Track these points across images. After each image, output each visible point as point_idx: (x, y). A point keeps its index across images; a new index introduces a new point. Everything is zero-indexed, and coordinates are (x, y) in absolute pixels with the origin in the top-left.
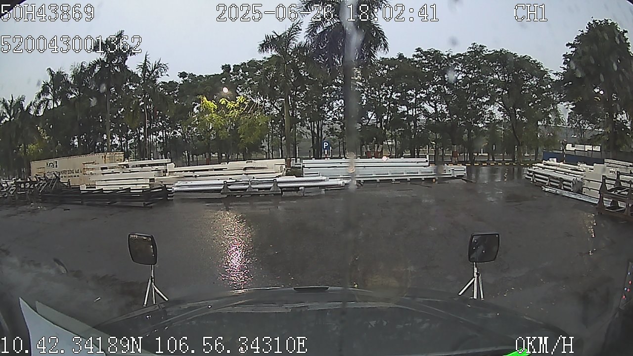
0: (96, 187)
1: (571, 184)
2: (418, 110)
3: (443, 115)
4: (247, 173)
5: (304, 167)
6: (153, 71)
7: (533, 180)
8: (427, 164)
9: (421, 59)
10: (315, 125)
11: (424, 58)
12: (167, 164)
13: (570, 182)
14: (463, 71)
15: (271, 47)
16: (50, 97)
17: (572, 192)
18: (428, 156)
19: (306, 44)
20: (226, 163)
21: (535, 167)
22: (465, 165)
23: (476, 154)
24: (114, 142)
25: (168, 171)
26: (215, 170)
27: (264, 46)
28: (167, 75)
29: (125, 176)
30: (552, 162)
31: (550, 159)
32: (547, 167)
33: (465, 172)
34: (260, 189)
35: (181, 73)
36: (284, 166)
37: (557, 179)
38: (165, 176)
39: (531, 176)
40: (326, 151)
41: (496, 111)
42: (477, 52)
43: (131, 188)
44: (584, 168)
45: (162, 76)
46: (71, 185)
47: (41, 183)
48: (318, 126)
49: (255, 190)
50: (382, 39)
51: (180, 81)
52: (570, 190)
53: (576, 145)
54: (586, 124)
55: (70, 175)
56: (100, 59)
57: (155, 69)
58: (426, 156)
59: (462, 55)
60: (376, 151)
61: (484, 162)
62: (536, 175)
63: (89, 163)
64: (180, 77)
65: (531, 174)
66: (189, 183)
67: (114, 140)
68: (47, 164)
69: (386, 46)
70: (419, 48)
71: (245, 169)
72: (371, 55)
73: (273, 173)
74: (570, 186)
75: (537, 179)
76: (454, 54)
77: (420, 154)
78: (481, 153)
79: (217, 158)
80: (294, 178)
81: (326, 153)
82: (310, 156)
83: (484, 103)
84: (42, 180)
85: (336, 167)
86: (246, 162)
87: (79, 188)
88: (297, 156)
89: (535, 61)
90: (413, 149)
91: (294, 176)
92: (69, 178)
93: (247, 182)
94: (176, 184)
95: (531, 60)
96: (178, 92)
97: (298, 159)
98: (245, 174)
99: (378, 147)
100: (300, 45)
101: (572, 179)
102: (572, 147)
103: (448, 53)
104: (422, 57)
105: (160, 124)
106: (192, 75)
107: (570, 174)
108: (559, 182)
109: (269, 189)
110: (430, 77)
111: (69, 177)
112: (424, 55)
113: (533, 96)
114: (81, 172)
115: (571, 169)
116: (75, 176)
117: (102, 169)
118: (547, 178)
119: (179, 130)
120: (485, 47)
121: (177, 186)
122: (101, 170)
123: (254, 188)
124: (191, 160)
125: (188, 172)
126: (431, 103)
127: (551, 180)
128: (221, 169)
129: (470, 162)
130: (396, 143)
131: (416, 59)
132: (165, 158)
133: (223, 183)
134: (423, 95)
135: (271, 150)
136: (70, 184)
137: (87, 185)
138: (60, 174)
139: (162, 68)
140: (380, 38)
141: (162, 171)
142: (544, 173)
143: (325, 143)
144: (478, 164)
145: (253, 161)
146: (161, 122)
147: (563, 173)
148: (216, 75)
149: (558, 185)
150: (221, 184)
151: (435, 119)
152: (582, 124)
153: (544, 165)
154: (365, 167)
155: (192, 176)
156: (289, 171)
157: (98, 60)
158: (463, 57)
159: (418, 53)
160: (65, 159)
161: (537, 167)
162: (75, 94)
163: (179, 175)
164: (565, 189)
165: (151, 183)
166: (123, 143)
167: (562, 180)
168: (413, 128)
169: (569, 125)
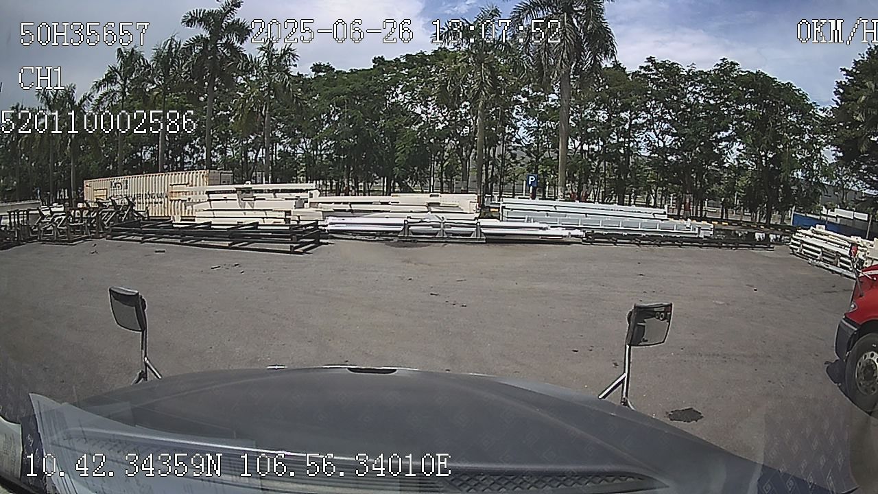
0: (197, 219)
4: (431, 210)
5: (504, 207)
7: (800, 251)
8: (665, 217)
12: (309, 192)
25: (309, 201)
29: (246, 205)
30: (821, 230)
31: (817, 226)
32: (815, 235)
35: (315, 66)
36: (477, 204)
37: (831, 252)
43: (259, 223)
44: (864, 243)
46: (150, 215)
59: (706, 73)
63: (181, 184)
64: (313, 71)
66: (348, 220)
71: (430, 205)
76: (697, 70)
86: (429, 195)
87: (169, 220)
93: (437, 224)
94: (329, 221)
95: (794, 89)
103: (689, 68)
106: (329, 69)
108: (834, 256)
109: (469, 235)
111: (147, 203)
114: (166, 197)
117: (207, 193)
118: (820, 250)
121: (331, 224)
123: (447, 233)
125: (341, 205)
136: (148, 213)
137: (181, 216)
142: (812, 242)
143: (530, 177)
145: (440, 194)
147: (836, 245)
149: (832, 260)
151: (662, 157)
153: (812, 232)
159: (648, 64)
165: (287, 217)
167: (837, 254)
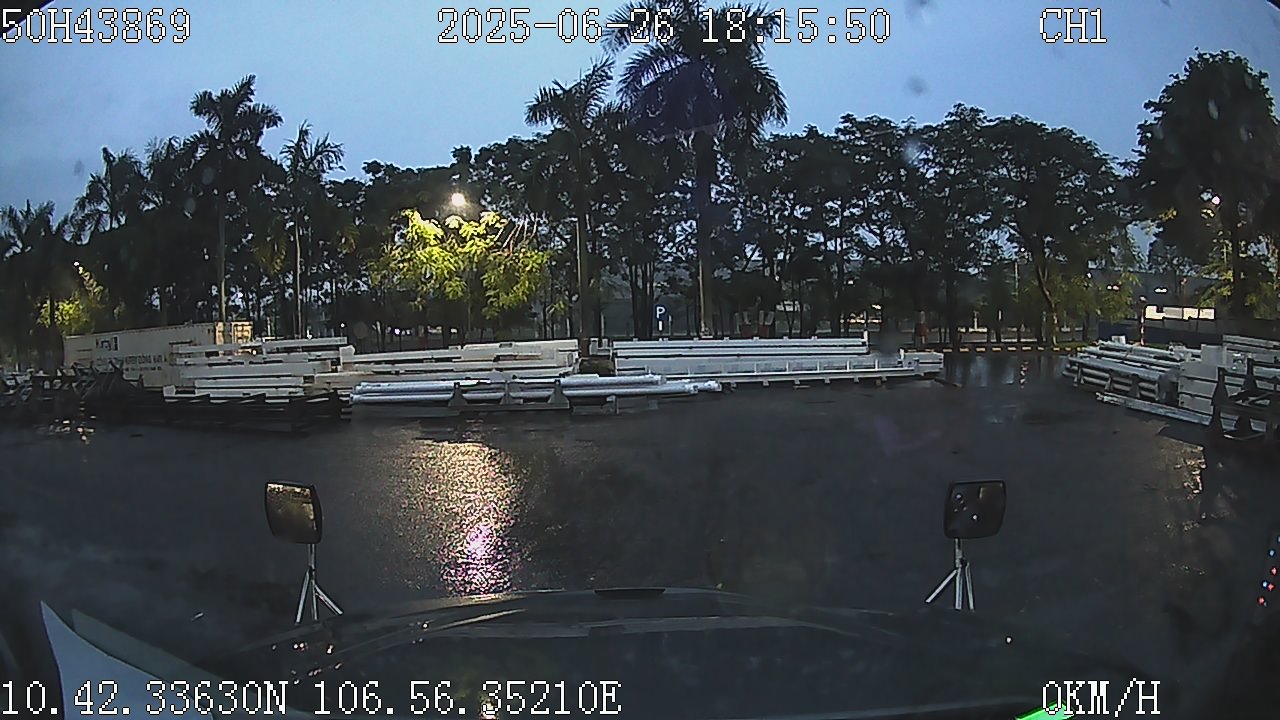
0: (196, 391)
1: (1155, 387)
2: (846, 241)
3: (897, 250)
4: (500, 367)
5: (615, 355)
6: (312, 159)
7: (1079, 380)
8: (864, 350)
9: (853, 137)
10: (640, 271)
11: (858, 135)
12: (341, 348)
13: (1154, 383)
14: (937, 161)
15: (551, 112)
16: (103, 207)
17: (1158, 402)
18: (866, 334)
19: (620, 108)
20: (459, 347)
21: (1082, 354)
22: (942, 352)
23: (964, 330)
24: (234, 301)
25: (342, 361)
26: (438, 360)
27: (537, 112)
28: (341, 168)
29: (254, 370)
30: (1117, 344)
31: (1113, 338)
32: (1105, 352)
33: (942, 366)
34: (526, 400)
35: (369, 164)
36: (577, 353)
37: (1127, 376)
38: (336, 371)
39: (1076, 372)
40: (660, 323)
41: (1003, 242)
42: (965, 121)
43: (267, 395)
44: (1182, 355)
45: (331, 168)
46: (145, 385)
47: (84, 381)
48: (644, 273)
49: (517, 401)
50: (773, 97)
51: (367, 179)
52: (1152, 400)
53: (1165, 309)
54: (1184, 266)
55: (143, 365)
56: (207, 132)
57: (316, 155)
58: (862, 334)
59: (935, 129)
60: (761, 323)
61: (980, 345)
62: (1086, 370)
63: (182, 343)
64: (368, 172)
65: (1076, 368)
66: (384, 386)
67: (232, 298)
68: (97, 344)
69: (782, 111)
70: (848, 115)
71: (497, 359)
72: (753, 129)
73: (554, 367)
74: (1153, 391)
75: (1086, 378)
76: (920, 126)
77: (850, 330)
78: (973, 327)
79: (440, 337)
80: (595, 378)
81: (661, 328)
82: (628, 334)
83: (979, 226)
84: (86, 374)
85: (680, 356)
86: (498, 345)
87: (162, 391)
88: (603, 335)
89: (1081, 139)
90: (836, 321)
91: (596, 375)
92: (142, 373)
93: (502, 386)
94: (358, 388)
95: (1074, 136)
96: (362, 202)
97: (605, 341)
98: (497, 369)
99: (766, 315)
100: (609, 109)
101: (1157, 378)
102: (1158, 311)
103: (906, 124)
104: (853, 133)
105: (326, 265)
106: (391, 169)
107: (1153, 367)
108: (1130, 382)
109: (546, 399)
110: (869, 175)
111: (141, 369)
112: (858, 130)
113: (1079, 210)
114: (165, 360)
115: (1155, 358)
116: (154, 369)
117: (209, 354)
118: (1107, 375)
119: (364, 279)
120: (982, 111)
121: (360, 393)
122: (206, 359)
123: (514, 398)
124: (388, 340)
125: (384, 365)
126: (872, 227)
127: (1115, 379)
128: (449, 360)
129: (951, 346)
130: (802, 307)
131: (842, 138)
132: (336, 336)
133: (453, 385)
134: (854, 211)
135: (549, 322)
136: (142, 383)
137: (176, 387)
138: (122, 365)
139: (330, 154)
140: (770, 96)
141: (329, 362)
142: (1100, 365)
143: (658, 308)
144: (966, 350)
145: (513, 343)
146: (329, 264)
147: (1139, 364)
148: (438, 167)
149: (1128, 389)
150: (447, 390)
151: (881, 260)
152: (1178, 266)
153: (1101, 349)
154: (738, 355)
155: (389, 373)
156: (585, 363)
157: (202, 135)
158: (936, 133)
159: (846, 124)
160: (134, 335)
161: (1086, 355)
162: (155, 203)
163: (362, 370)
164: (1143, 398)
165: (306, 385)
166: (250, 303)
167: (1137, 378)
168: (836, 277)
169: (1150, 268)
